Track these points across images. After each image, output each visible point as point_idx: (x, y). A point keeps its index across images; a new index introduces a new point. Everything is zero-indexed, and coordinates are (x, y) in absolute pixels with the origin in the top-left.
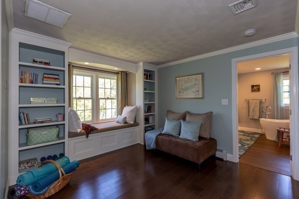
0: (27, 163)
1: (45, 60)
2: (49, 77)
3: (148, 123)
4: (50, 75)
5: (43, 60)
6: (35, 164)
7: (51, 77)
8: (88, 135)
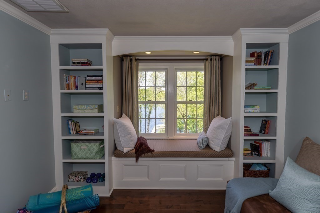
0: (75, 176)
1: (82, 60)
2: (92, 79)
3: (260, 155)
4: (93, 77)
5: (81, 60)
6: (81, 179)
7: (93, 79)
8: (138, 158)
